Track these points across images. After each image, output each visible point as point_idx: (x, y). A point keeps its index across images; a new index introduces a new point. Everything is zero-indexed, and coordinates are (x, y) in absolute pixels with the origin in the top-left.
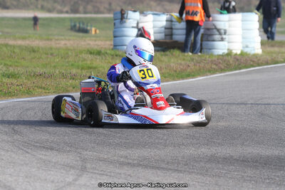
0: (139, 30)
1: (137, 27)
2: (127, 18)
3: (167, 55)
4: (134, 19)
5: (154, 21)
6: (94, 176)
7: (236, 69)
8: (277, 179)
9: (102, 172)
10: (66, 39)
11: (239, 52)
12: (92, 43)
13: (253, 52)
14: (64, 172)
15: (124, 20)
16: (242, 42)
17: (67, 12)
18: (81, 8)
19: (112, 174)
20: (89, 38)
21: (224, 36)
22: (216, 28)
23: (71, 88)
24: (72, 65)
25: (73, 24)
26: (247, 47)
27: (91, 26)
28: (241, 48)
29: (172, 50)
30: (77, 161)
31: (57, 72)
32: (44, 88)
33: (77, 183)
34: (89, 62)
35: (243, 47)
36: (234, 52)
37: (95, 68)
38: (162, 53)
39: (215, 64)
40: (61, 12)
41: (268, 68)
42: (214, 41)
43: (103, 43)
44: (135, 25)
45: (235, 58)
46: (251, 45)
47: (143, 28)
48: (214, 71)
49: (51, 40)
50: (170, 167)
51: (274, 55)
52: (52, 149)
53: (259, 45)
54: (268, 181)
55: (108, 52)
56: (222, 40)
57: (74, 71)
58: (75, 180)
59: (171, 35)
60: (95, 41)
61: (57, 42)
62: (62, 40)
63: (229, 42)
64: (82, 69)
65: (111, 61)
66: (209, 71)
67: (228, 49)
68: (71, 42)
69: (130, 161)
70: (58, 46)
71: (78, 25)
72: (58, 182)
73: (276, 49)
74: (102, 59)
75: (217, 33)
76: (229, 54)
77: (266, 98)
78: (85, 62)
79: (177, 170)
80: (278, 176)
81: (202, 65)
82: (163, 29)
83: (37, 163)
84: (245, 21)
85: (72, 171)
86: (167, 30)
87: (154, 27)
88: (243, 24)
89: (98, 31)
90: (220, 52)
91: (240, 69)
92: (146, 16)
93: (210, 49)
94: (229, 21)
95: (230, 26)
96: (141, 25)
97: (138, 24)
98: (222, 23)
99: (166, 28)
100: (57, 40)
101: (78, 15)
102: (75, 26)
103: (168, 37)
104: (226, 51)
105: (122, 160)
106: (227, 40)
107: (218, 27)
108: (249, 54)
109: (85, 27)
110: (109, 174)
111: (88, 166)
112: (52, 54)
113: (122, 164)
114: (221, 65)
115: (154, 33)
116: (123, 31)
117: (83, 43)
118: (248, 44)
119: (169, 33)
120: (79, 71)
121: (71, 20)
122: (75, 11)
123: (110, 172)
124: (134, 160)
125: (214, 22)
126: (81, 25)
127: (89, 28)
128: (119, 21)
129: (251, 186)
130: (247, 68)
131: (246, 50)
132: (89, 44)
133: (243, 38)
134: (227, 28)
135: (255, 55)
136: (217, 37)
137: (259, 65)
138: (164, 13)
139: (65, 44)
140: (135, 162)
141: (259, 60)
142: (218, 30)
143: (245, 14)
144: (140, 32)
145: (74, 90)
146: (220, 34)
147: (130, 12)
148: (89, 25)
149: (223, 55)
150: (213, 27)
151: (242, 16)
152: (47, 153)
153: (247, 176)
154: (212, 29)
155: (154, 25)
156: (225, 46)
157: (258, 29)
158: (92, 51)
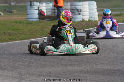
0: (39, 11)
1: (38, 9)
2: (33, 5)
3: (53, 22)
4: (37, 6)
5: (46, 6)
8: (115, 80)
9: (30, 80)
10: (3, 16)
11: (87, 20)
12: (16, 18)
13: (94, 20)
14: (12, 80)
15: (32, 6)
16: (89, 15)
19: (35, 80)
20: (14, 15)
21: (80, 13)
23: (9, 40)
24: (9, 28)
26: (91, 17)
27: (14, 10)
28: (89, 18)
29: (55, 20)
30: (17, 74)
35: (90, 18)
36: (85, 20)
38: (51, 21)
39: (77, 26)
43: (21, 17)
44: (37, 9)
45: (86, 23)
47: (41, 10)
50: (62, 76)
52: (4, 69)
53: (97, 17)
55: (25, 22)
56: (79, 14)
57: (9, 31)
59: (55, 13)
60: (18, 16)
62: (1, 16)
63: (82, 16)
64: (13, 30)
65: (26, 26)
67: (82, 19)
68: (6, 18)
69: (43, 74)
74: (22, 25)
75: (77, 11)
76: (83, 21)
82: (51, 10)
84: (90, 5)
85: (16, 80)
86: (52, 11)
87: (46, 9)
88: (89, 7)
89: (17, 12)
90: (79, 20)
92: (42, 4)
93: (74, 19)
94: (82, 5)
95: (83, 8)
96: (40, 8)
97: (38, 8)
98: (79, 6)
99: (52, 10)
103: (53, 14)
104: (81, 20)
105: (39, 73)
106: (82, 14)
107: (77, 8)
108: (93, 21)
109: (11, 10)
110: (33, 80)
111: (23, 77)
113: (39, 76)
114: (79, 27)
115: (47, 12)
117: (12, 18)
118: (92, 16)
119: (54, 12)
121: (4, 7)
123: (34, 79)
124: (45, 73)
125: (75, 6)
126: (9, 10)
127: (13, 10)
128: (29, 7)
131: (91, 19)
133: (89, 13)
134: (81, 8)
135: (96, 21)
136: (77, 13)
138: (51, 2)
139: (3, 19)
140: (46, 74)
142: (77, 10)
144: (39, 12)
146: (78, 12)
147: (34, 2)
149: (80, 22)
150: (75, 8)
151: (89, 3)
152: (2, 71)
153: (100, 79)
154: (75, 9)
155: (46, 8)
156: (81, 17)
157: (97, 9)
158: (17, 22)
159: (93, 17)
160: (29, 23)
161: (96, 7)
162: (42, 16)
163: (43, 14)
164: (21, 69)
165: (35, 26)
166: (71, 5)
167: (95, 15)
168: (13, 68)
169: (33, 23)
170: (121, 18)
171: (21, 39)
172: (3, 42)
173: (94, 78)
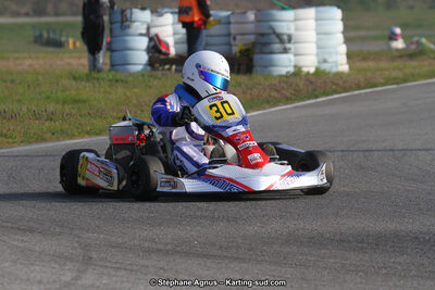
0: (151, 39)
1: (147, 34)
2: (131, 21)
4: (143, 22)
5: (174, 24)
6: (105, 271)
7: (309, 98)
9: (118, 266)
10: (30, 57)
11: (312, 70)
12: (74, 62)
13: (334, 70)
14: (57, 266)
15: (127, 23)
16: (317, 54)
17: (27, 15)
18: (50, 8)
19: (135, 268)
20: (68, 55)
21: (288, 46)
22: (274, 33)
23: (49, 135)
24: (48, 98)
25: (37, 33)
26: (325, 61)
27: (68, 36)
28: (316, 64)
31: (24, 109)
32: (6, 136)
33: (79, 283)
34: (74, 93)
35: (319, 62)
36: (305, 70)
37: (85, 102)
39: (276, 90)
40: (17, 14)
41: (360, 94)
42: (272, 53)
44: (144, 31)
45: (307, 80)
46: (331, 59)
47: (157, 35)
48: (276, 102)
49: (8, 59)
50: (225, 254)
51: (369, 74)
52: (32, 231)
53: (343, 59)
54: (384, 271)
55: (103, 75)
56: (285, 51)
57: (51, 108)
58: (76, 279)
60: (79, 58)
61: (18, 62)
62: (25, 58)
63: (296, 55)
64: (64, 102)
65: (108, 90)
66: (268, 102)
67: (295, 67)
68: (41, 62)
69: (161, 247)
70: (20, 68)
71: (45, 35)
72: (48, 283)
73: (371, 64)
74: (94, 87)
75: (277, 40)
76: (298, 72)
77: (364, 141)
78: (68, 93)
79: (237, 258)
80: (400, 263)
81: (255, 91)
83: (11, 254)
84: (320, 20)
85: (69, 265)
87: (175, 34)
88: (317, 25)
89: (78, 44)
90: (283, 71)
91: (317, 97)
92: (161, 15)
93: (266, 67)
94: (295, 20)
95: (297, 29)
96: (154, 31)
97: (148, 29)
98: (284, 24)
100: (17, 59)
101: (44, 19)
102: (41, 36)
104: (291, 70)
105: (146, 244)
106: (293, 50)
107: (278, 31)
108: (329, 73)
109: (57, 37)
111: (94, 255)
112: (12, 81)
113: (148, 252)
114: (285, 92)
115: (176, 43)
116: (124, 41)
117: (59, 62)
118: (326, 57)
120: (59, 107)
121: (34, 26)
122: (40, 12)
123: (131, 264)
125: (273, 24)
126: (51, 35)
127: (63, 39)
128: (119, 24)
129: (359, 280)
130: (327, 95)
131: (325, 67)
132: (69, 64)
133: (319, 47)
134: (292, 31)
135: (339, 75)
136: (277, 46)
137: (346, 90)
139: (31, 65)
140: (169, 247)
141: (345, 82)
142: (279, 36)
143: (321, 9)
144: (152, 43)
145: (54, 137)
146: (282, 42)
147: (135, 11)
148: (64, 34)
149: (288, 76)
150: (270, 31)
151: (317, 12)
152: (25, 239)
153: (350, 265)
154: (269, 34)
155: (174, 30)
156: (290, 61)
157: (343, 33)
158: (77, 75)
159: (330, 60)
160: (117, 81)
161: (340, 26)
162: (162, 57)
163: (164, 50)
164: (87, 232)
165: (136, 90)
166: (258, 21)
167: (337, 53)
168: (62, 226)
169: (131, 79)
170: (426, 63)
171: (89, 133)
172: (30, 143)
173: (332, 261)
